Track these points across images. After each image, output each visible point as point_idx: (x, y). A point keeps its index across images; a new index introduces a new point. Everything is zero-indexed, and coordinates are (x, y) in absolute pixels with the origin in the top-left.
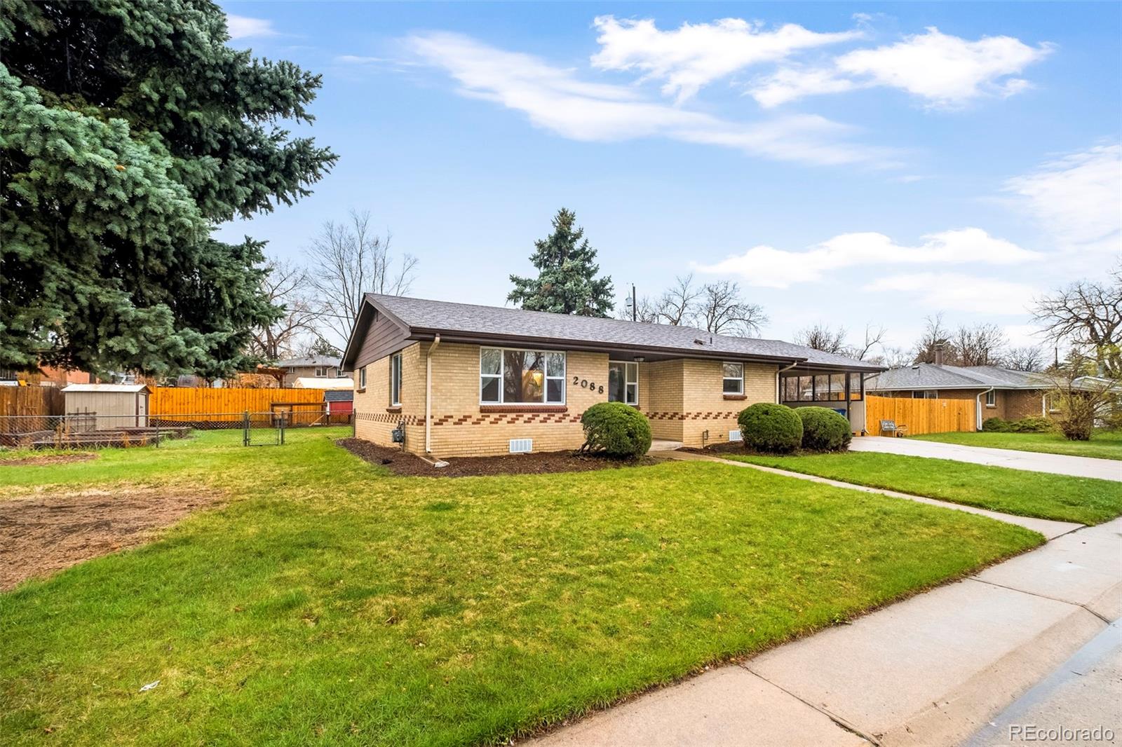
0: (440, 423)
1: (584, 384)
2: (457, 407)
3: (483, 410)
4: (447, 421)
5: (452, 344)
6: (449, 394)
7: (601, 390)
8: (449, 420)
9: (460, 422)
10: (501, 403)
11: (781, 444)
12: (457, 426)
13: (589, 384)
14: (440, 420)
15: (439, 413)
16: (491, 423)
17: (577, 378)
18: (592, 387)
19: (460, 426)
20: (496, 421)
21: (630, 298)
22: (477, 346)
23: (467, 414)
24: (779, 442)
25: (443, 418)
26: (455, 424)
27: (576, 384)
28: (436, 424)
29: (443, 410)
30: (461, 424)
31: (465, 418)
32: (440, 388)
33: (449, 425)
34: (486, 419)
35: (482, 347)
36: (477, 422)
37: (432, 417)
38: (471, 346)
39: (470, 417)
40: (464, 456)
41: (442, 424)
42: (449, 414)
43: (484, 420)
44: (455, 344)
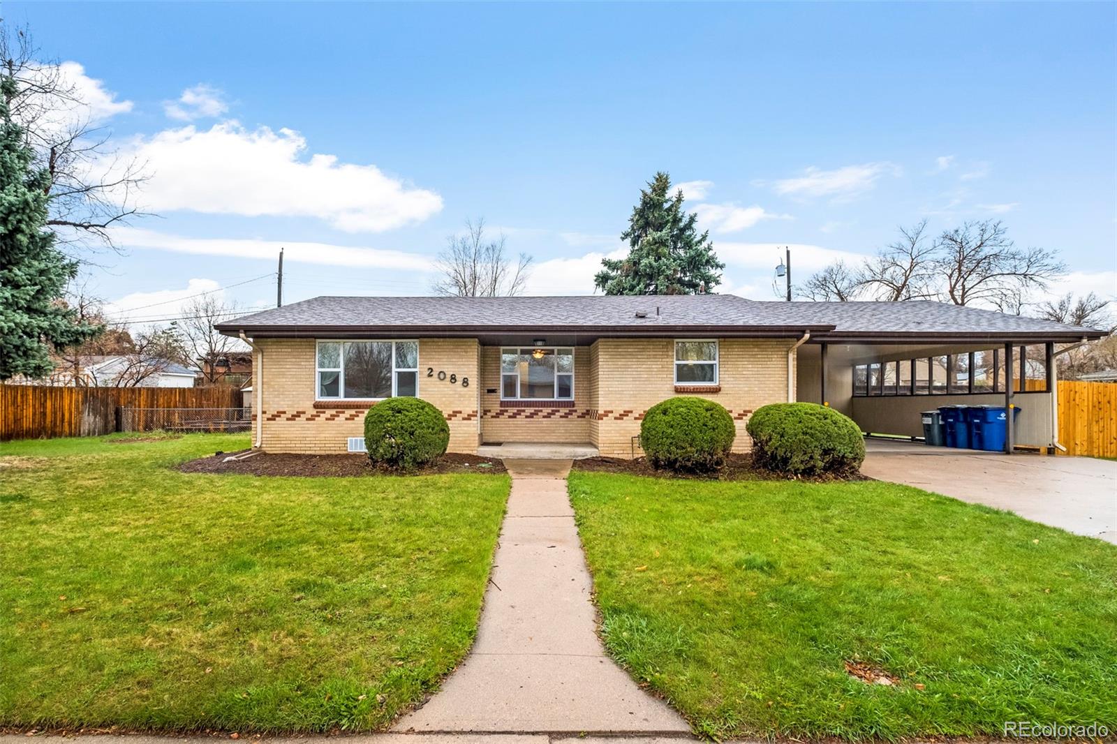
0: (273, 418)
1: (442, 376)
2: (290, 403)
3: (316, 406)
4: (280, 416)
5: (285, 339)
6: (281, 390)
7: (465, 382)
8: (282, 415)
9: (293, 418)
10: (341, 398)
11: (676, 460)
12: (290, 422)
13: (448, 377)
14: (273, 416)
15: (271, 409)
16: (327, 419)
17: (431, 370)
18: (453, 379)
19: (293, 422)
20: (332, 418)
21: (782, 265)
22: (311, 339)
23: (300, 410)
24: (673, 457)
25: (276, 413)
26: (288, 419)
27: (430, 376)
28: (268, 419)
29: (276, 406)
30: (294, 420)
31: (298, 414)
32: (272, 383)
33: (281, 421)
34: (322, 415)
35: (318, 340)
36: (312, 419)
37: (264, 412)
38: (305, 340)
39: (304, 413)
40: (297, 452)
41: (274, 420)
42: (281, 410)
43: (319, 416)
44: (288, 339)
